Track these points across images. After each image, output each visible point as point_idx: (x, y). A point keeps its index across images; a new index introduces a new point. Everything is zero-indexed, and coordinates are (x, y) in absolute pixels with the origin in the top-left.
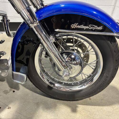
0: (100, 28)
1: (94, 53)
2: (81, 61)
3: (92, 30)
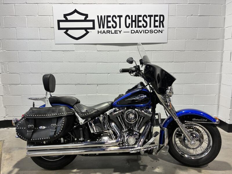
0: (206, 120)
1: (206, 134)
2: (199, 139)
3: (202, 121)
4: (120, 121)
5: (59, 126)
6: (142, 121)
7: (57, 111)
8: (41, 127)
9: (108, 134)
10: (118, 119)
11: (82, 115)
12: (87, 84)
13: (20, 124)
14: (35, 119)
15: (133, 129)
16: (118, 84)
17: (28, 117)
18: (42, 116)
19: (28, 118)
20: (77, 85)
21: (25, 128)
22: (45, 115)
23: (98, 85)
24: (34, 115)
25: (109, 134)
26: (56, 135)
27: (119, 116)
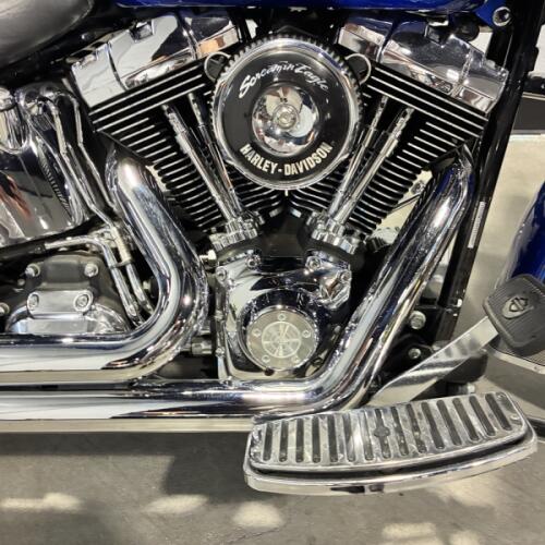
4: (186, 147)
6: (397, 151)
9: (81, 268)
10: (171, 133)
15: (305, 214)
25: (90, 268)
27: (182, 107)
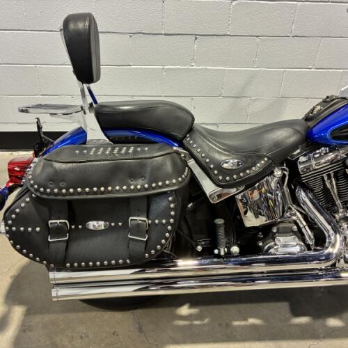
4: (329, 187)
5: (156, 225)
7: (148, 175)
8: (93, 225)
9: (291, 228)
11: (224, 178)
12: (166, 35)
13: (17, 214)
14: (69, 202)
16: (257, 37)
17: (42, 193)
18: (95, 193)
19: (45, 196)
20: (134, 36)
21: (38, 229)
22: (106, 188)
23: (196, 39)
24: (68, 190)
26: (150, 253)
